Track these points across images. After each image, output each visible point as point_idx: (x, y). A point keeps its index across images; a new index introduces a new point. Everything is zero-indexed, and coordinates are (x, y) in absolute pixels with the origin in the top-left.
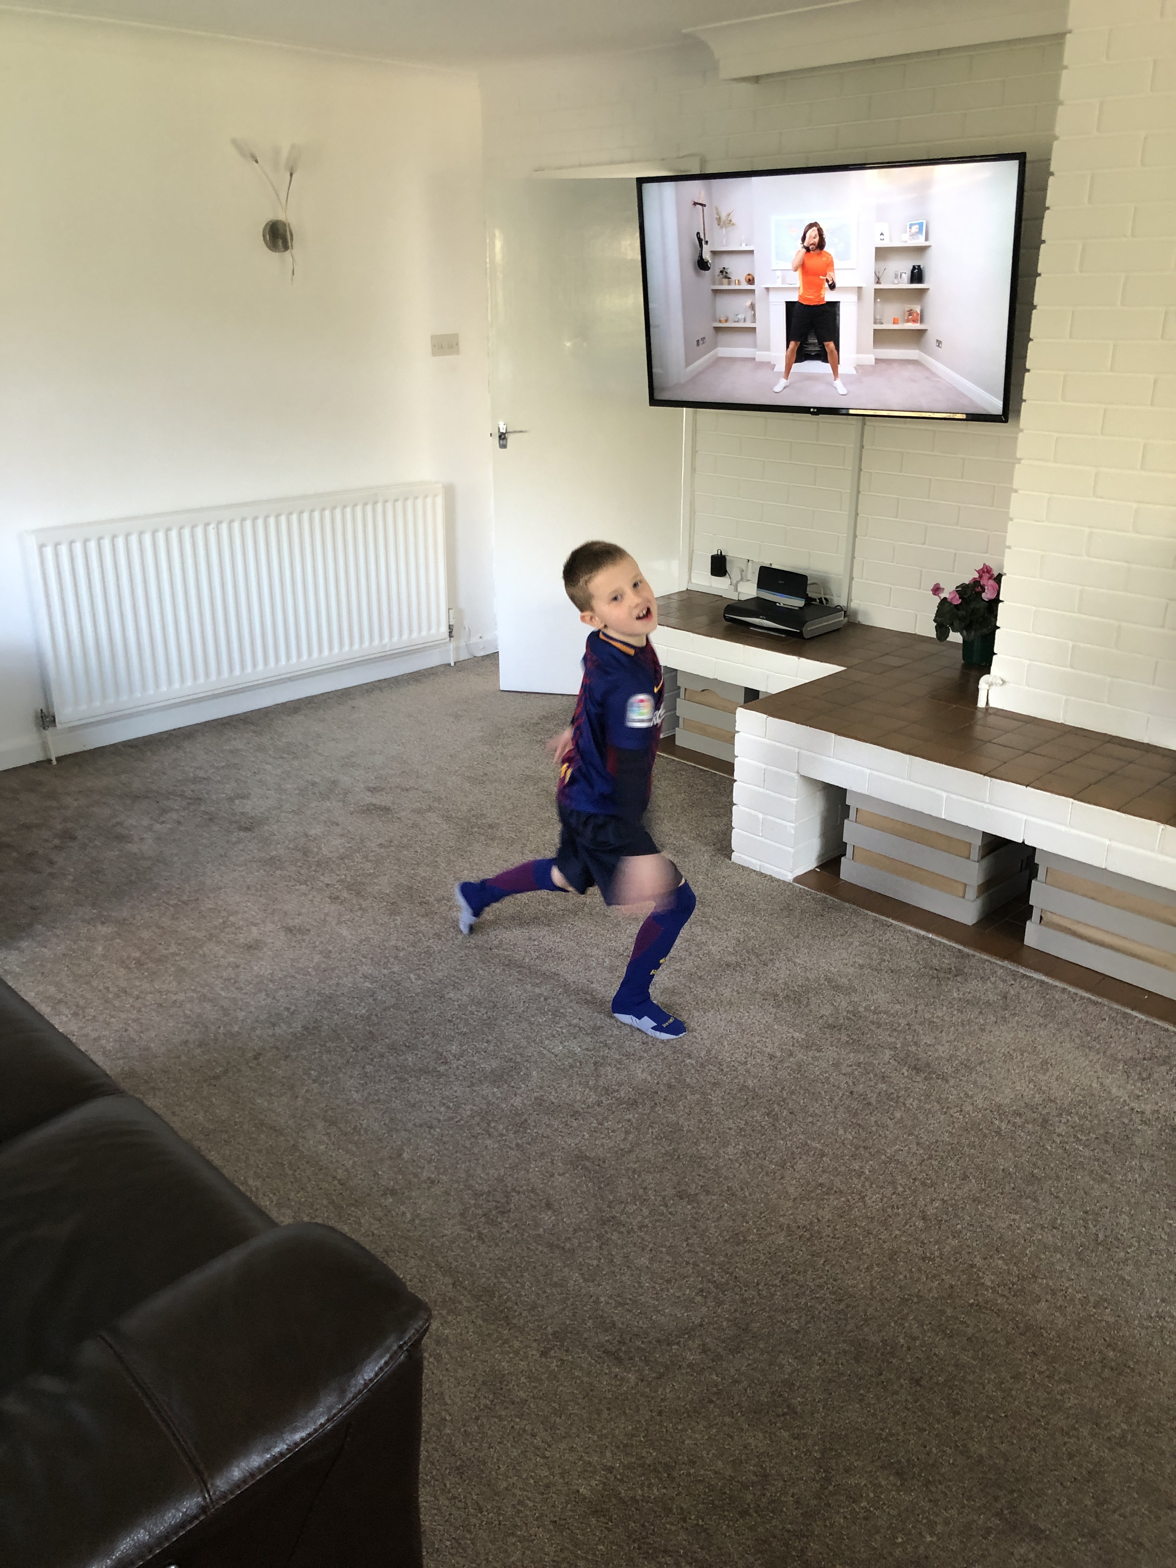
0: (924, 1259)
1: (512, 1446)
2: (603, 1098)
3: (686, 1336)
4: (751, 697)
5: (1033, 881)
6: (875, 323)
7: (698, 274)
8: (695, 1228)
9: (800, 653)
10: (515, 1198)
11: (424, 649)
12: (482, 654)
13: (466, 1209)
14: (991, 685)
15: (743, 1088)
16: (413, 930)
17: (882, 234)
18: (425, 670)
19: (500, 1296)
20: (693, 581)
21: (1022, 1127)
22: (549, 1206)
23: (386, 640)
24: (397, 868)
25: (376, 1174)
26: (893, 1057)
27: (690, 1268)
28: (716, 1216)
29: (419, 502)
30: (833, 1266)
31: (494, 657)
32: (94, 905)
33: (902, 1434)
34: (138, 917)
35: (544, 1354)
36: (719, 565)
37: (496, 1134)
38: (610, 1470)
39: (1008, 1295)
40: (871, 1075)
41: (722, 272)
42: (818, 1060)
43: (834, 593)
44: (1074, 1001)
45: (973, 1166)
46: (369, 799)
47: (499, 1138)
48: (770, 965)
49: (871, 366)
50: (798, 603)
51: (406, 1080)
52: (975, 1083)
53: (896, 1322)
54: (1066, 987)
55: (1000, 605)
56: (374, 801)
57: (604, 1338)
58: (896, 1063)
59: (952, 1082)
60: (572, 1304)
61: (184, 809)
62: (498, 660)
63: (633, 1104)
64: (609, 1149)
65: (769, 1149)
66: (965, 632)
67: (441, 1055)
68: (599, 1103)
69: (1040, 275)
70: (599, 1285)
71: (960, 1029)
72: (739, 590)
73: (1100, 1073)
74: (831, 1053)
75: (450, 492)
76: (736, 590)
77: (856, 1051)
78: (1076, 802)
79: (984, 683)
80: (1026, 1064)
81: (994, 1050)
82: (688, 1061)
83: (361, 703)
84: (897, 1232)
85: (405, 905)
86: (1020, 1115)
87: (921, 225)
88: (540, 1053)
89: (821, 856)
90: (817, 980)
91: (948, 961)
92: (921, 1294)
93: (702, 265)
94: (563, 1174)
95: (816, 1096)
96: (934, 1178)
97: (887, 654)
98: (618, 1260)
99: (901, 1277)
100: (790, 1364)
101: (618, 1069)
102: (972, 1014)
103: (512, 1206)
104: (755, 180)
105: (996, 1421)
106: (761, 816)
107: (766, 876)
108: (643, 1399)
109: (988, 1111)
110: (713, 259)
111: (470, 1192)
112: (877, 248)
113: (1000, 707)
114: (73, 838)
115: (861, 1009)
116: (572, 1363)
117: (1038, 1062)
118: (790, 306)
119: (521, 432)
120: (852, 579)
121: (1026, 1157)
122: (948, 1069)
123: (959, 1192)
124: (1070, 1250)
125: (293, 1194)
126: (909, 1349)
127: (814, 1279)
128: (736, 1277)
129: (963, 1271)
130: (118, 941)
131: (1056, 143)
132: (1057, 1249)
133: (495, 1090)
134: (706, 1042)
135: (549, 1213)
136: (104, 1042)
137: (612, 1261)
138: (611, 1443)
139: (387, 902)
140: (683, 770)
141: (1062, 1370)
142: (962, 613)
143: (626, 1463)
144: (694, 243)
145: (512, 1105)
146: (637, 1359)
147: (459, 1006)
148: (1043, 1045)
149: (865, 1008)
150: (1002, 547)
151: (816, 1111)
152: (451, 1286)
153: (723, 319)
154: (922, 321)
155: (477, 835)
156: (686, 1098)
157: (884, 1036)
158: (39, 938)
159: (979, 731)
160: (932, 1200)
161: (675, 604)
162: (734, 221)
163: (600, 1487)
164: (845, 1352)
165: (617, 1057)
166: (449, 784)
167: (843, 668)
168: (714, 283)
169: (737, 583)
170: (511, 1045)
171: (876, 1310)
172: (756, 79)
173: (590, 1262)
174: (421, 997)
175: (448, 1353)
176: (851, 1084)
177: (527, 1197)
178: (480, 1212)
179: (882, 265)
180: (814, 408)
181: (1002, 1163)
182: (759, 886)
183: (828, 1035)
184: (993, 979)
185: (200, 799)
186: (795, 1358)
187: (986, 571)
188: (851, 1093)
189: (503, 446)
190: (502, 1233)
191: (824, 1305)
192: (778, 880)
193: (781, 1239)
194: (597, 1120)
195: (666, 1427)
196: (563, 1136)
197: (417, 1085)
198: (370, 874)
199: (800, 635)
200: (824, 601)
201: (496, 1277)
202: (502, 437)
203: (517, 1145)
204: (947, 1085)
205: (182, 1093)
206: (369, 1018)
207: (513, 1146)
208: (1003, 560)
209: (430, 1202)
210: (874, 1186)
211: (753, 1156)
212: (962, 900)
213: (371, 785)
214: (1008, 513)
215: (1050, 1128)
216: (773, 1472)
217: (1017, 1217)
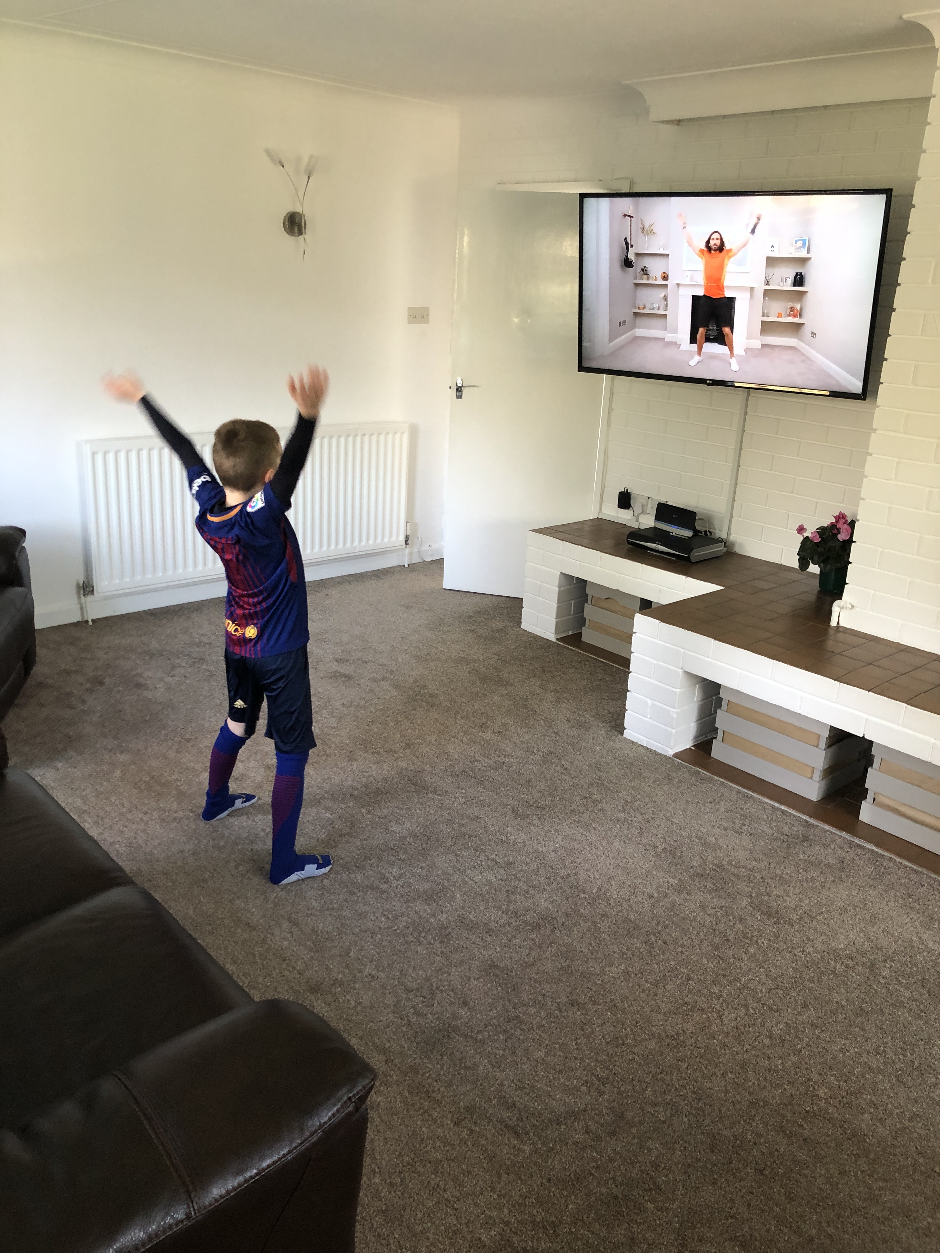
0: (769, 1071)
1: (428, 1198)
2: (513, 920)
3: (573, 1118)
4: (646, 606)
5: (869, 769)
6: (763, 316)
7: (623, 271)
8: (583, 1030)
9: (686, 573)
10: (439, 995)
11: (385, 553)
12: (431, 559)
13: (398, 1002)
14: (842, 608)
15: (627, 920)
16: (366, 774)
17: (773, 247)
18: (385, 569)
19: (423, 1074)
20: (604, 511)
21: (853, 968)
22: (465, 1004)
23: (356, 543)
24: (355, 723)
25: (328, 968)
26: (750, 904)
27: (578, 1062)
28: (600, 1022)
29: (390, 437)
30: (695, 1070)
31: (441, 561)
32: (115, 738)
33: (747, 1213)
34: (149, 749)
35: (456, 1124)
36: (625, 501)
37: (425, 942)
38: (507, 1223)
39: (838, 1106)
40: (731, 917)
41: (642, 270)
42: (687, 902)
43: (716, 527)
44: (899, 868)
45: (812, 997)
46: (336, 667)
47: (427, 946)
48: (652, 821)
49: (759, 349)
50: (687, 533)
51: (355, 893)
52: (815, 929)
53: (745, 1121)
54: (892, 857)
55: (853, 544)
56: (340, 669)
57: (506, 1114)
58: (751, 909)
59: (796, 927)
60: (481, 1085)
61: (191, 666)
62: (443, 564)
63: (536, 927)
64: (516, 961)
65: (646, 971)
66: (822, 565)
67: (384, 876)
68: (509, 924)
69: (899, 285)
70: (504, 1071)
71: (805, 884)
72: (640, 520)
73: (919, 929)
74: (699, 897)
75: (414, 431)
76: (637, 520)
77: (720, 897)
78: (908, 706)
79: (836, 607)
80: (858, 917)
81: (832, 904)
82: (583, 895)
83: (334, 592)
84: (748, 1047)
85: (361, 753)
86: (851, 958)
87: (804, 241)
88: (463, 879)
89: (696, 737)
90: (690, 837)
91: (798, 829)
92: (766, 1099)
93: (627, 263)
94: (478, 979)
95: (685, 932)
96: (779, 1004)
97: (758, 579)
98: (520, 1051)
99: (750, 1084)
100: (656, 1148)
101: (526, 897)
102: (814, 873)
103: (436, 1001)
104: (673, 199)
105: (825, 1209)
106: (649, 701)
107: (651, 750)
108: (535, 1168)
109: (825, 953)
110: (636, 259)
111: (403, 987)
112: (767, 258)
113: (848, 627)
114: (102, 683)
115: (724, 863)
116: (479, 1133)
117: (868, 917)
118: (696, 299)
119: (474, 386)
120: (731, 517)
121: (857, 993)
122: (794, 917)
123: (800, 1018)
124: (891, 1073)
125: (261, 979)
126: (755, 1144)
127: (678, 1080)
128: (615, 1074)
129: (801, 1083)
130: (133, 767)
131: (917, 183)
132: (880, 1071)
133: (426, 907)
134: (597, 881)
135: (466, 1009)
136: (117, 846)
137: (514, 1052)
138: (508, 1202)
139: (347, 751)
140: (587, 661)
141: (881, 1170)
142: (820, 549)
143: (520, 1219)
144: (623, 248)
145: (439, 920)
146: (532, 1134)
147: (400, 837)
148: (872, 903)
149: (728, 862)
150: (857, 498)
151: (685, 943)
152: (384, 1063)
153: (641, 307)
154: (800, 316)
155: (420, 702)
156: (580, 924)
157: (743, 886)
158: (71, 761)
159: (830, 644)
160: (777, 1023)
161: (587, 528)
162: (655, 230)
163: (498, 1237)
164: (702, 1142)
165: (525, 887)
166: (400, 660)
167: (722, 588)
168: (636, 278)
169: (639, 515)
170: (440, 872)
171: (729, 1109)
172: (679, 122)
173: (497, 1051)
174: (370, 828)
175: (379, 1117)
176: (714, 923)
177: (448, 995)
178: (409, 1004)
179: (771, 271)
180: (710, 380)
181: (836, 997)
182: (645, 758)
183: (696, 883)
184: (832, 846)
185: (204, 660)
186: (662, 1144)
187: (841, 517)
188: (714, 930)
189: (459, 397)
190: (428, 1023)
191: (686, 1102)
192: (660, 754)
193: (652, 1045)
194: (507, 937)
195: (553, 1192)
196: (479, 948)
197: (364, 899)
198: (334, 728)
199: (688, 560)
200: (708, 534)
201: (421, 1058)
202: (459, 390)
203: (442, 952)
204: (792, 930)
205: (177, 891)
206: (328, 842)
207: (439, 953)
208: (858, 510)
209: (370, 993)
210: (730, 1007)
211: (632, 975)
212: (810, 780)
213: (338, 657)
214: (863, 472)
215: (877, 971)
216: (640, 1236)
217: (847, 1042)
